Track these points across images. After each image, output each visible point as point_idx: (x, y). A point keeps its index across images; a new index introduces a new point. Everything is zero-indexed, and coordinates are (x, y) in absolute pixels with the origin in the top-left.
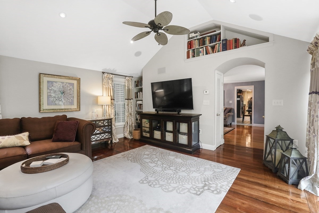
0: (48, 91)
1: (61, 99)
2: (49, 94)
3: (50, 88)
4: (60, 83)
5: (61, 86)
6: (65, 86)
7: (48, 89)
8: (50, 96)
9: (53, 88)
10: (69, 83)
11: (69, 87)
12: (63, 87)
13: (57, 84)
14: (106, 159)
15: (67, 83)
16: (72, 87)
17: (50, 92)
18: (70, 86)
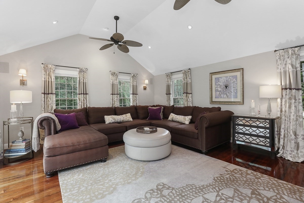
0: (216, 86)
1: (225, 93)
2: (216, 89)
3: (217, 84)
4: (224, 78)
5: (226, 80)
6: (228, 80)
7: (216, 84)
8: (217, 91)
9: (219, 83)
10: (232, 76)
11: (232, 80)
12: (227, 81)
13: (222, 79)
14: (217, 160)
15: (230, 76)
16: (235, 80)
17: (217, 87)
18: (234, 79)
